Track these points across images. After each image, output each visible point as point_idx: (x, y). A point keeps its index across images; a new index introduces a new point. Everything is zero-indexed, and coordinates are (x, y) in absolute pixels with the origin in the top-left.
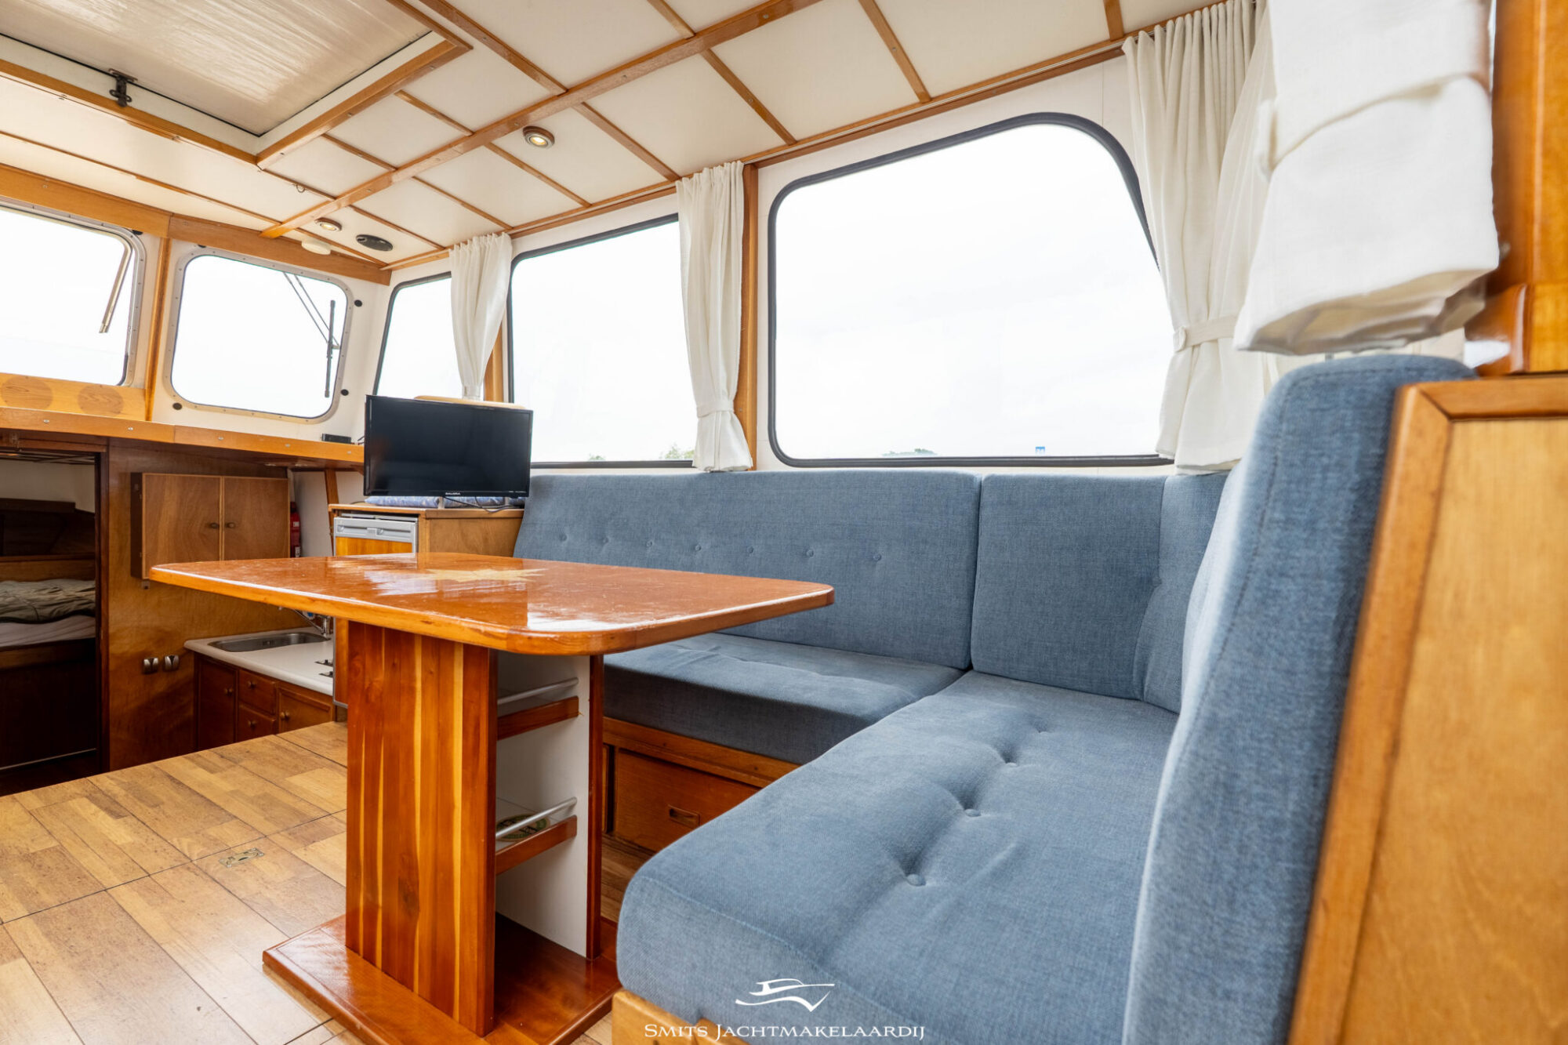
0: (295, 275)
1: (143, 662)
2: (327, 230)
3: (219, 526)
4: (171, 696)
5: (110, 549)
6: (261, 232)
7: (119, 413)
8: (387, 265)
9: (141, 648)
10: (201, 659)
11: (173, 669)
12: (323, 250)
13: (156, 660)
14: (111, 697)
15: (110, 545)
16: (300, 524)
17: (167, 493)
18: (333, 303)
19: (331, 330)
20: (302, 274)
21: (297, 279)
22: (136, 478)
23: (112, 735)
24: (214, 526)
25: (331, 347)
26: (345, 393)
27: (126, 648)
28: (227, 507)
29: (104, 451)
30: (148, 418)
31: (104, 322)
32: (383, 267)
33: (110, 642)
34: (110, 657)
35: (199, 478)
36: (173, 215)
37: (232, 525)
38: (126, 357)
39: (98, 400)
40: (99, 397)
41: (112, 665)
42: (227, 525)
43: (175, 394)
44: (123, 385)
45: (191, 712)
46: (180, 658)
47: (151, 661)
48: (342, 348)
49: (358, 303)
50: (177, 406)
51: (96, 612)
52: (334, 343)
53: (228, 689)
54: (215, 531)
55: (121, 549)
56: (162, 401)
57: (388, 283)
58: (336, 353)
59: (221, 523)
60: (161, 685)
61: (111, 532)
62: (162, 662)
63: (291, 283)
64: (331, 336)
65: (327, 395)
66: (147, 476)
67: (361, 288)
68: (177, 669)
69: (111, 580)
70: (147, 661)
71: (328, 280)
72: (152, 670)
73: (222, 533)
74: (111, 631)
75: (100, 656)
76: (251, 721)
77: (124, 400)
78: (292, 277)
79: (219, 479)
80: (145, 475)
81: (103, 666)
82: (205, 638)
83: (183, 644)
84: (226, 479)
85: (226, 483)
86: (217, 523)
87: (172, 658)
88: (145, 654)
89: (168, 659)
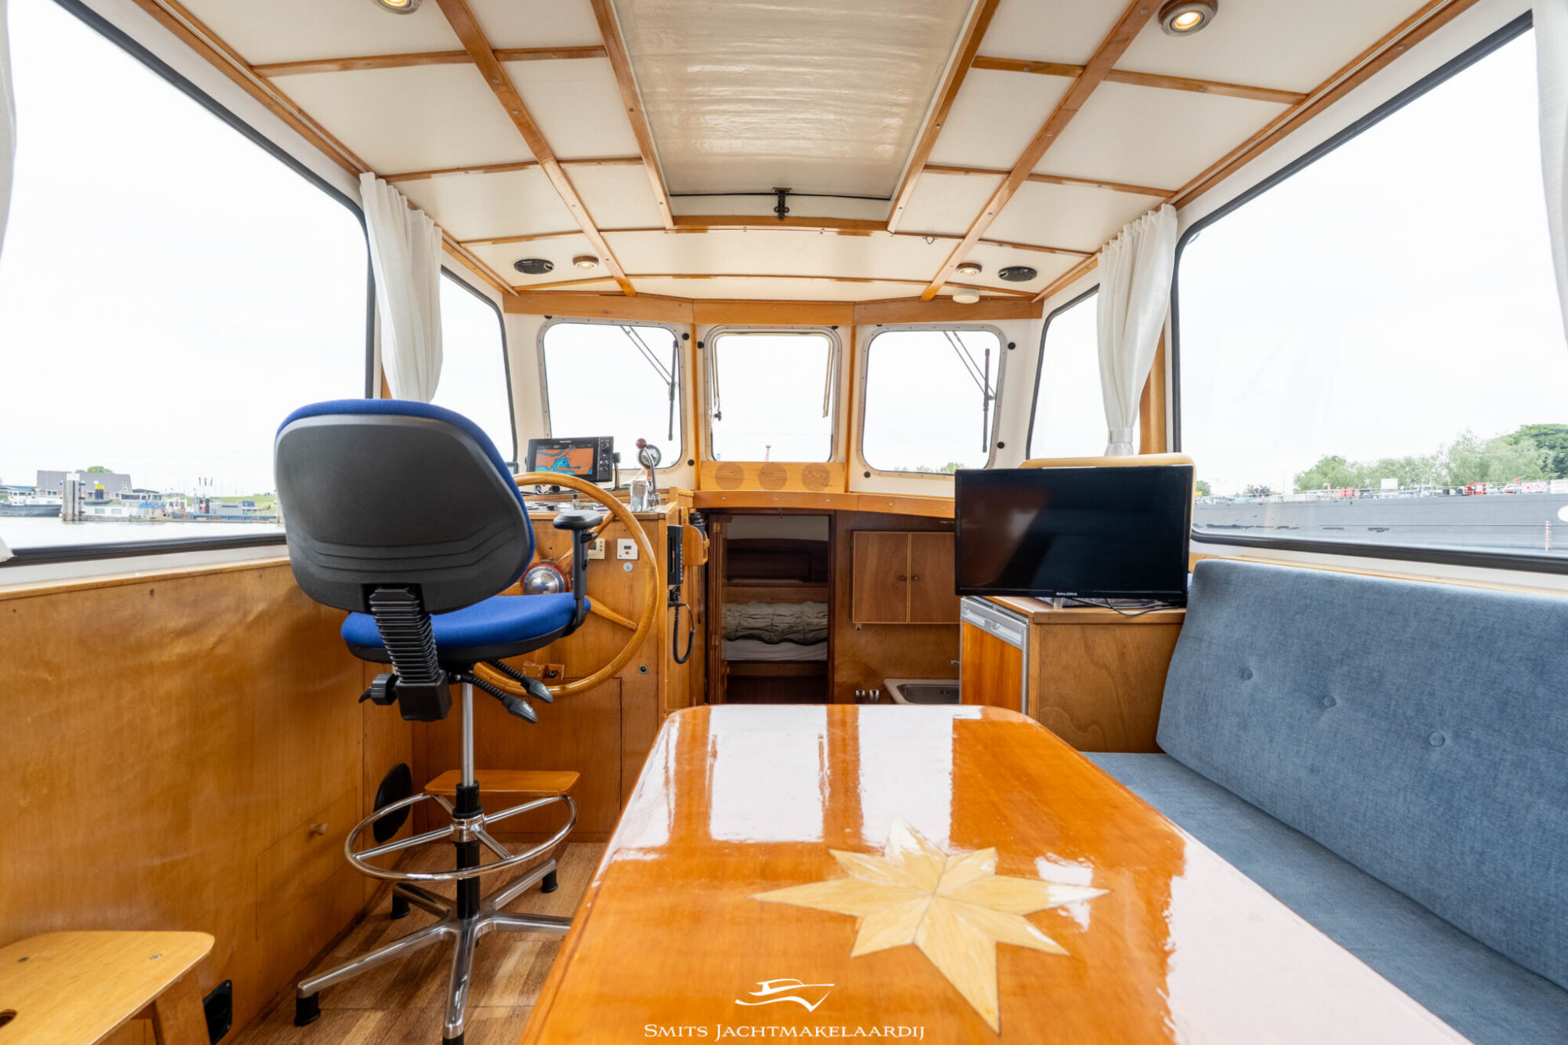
0: (954, 331)
1: (855, 693)
2: (969, 276)
3: (906, 578)
5: (836, 594)
6: (920, 297)
7: (827, 486)
8: (1037, 295)
9: (855, 680)
12: (971, 298)
13: (864, 693)
15: (836, 591)
17: (869, 548)
18: (987, 352)
19: (986, 379)
20: (959, 328)
21: (955, 335)
24: (902, 577)
25: (987, 398)
26: (1001, 445)
27: (844, 680)
28: (913, 561)
30: (846, 490)
31: (824, 408)
32: (1034, 298)
33: (835, 672)
34: (835, 684)
35: (892, 535)
36: (855, 303)
37: (916, 578)
38: (832, 436)
39: (814, 476)
40: (814, 473)
41: (836, 692)
42: (913, 578)
43: (866, 464)
44: (831, 461)
46: (880, 693)
47: (861, 692)
48: (998, 397)
49: (1012, 346)
50: (867, 475)
52: (990, 393)
54: (904, 583)
55: (843, 595)
56: (856, 470)
57: (1040, 316)
58: (992, 403)
59: (909, 576)
61: (837, 580)
62: (868, 694)
63: (950, 340)
64: (987, 386)
65: (985, 450)
67: (1014, 328)
69: (836, 620)
70: (857, 693)
71: (982, 328)
72: (861, 701)
73: (909, 584)
74: (836, 663)
75: (829, 682)
77: (831, 474)
78: (950, 334)
79: (908, 534)
80: (855, 533)
81: (830, 692)
82: (898, 678)
83: (883, 681)
84: (912, 534)
85: (912, 539)
86: (905, 575)
87: (874, 692)
88: (857, 686)
89: (871, 692)
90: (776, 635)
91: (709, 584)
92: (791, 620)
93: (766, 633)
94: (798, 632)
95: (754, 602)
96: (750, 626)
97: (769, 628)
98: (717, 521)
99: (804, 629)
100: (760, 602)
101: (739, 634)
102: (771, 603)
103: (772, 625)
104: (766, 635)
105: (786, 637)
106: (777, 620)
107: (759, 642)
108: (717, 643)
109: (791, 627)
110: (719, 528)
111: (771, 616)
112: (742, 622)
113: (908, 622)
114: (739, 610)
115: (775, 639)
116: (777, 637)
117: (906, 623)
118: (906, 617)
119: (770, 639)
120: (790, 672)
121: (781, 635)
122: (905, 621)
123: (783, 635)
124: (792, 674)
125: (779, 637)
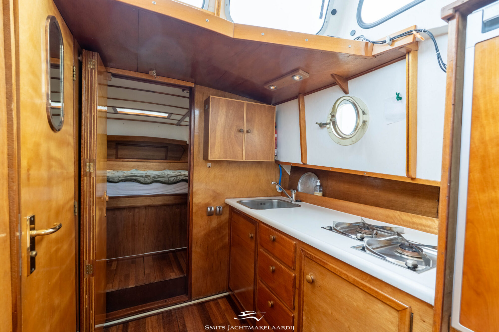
1: (207, 209)
3: (243, 131)
4: (219, 229)
5: (195, 143)
9: (207, 201)
10: (233, 210)
11: (219, 214)
13: (213, 209)
14: (193, 227)
15: (195, 141)
17: (220, 108)
23: (193, 249)
24: (241, 131)
26: (334, 12)
27: (200, 201)
28: (247, 121)
29: (194, 86)
33: (194, 196)
34: (193, 205)
35: (235, 102)
37: (249, 131)
41: (194, 210)
42: (247, 131)
43: (231, 20)
45: (227, 240)
46: (223, 208)
47: (211, 209)
51: (188, 181)
53: (251, 234)
54: (241, 134)
55: (199, 144)
59: (245, 130)
60: (214, 223)
62: (215, 209)
65: (321, 15)
66: (212, 97)
68: (221, 214)
69: (195, 161)
70: (209, 209)
72: (210, 214)
73: (245, 136)
74: (194, 190)
75: (189, 203)
76: (272, 266)
79: (244, 102)
81: (190, 209)
82: (233, 198)
83: (224, 200)
84: (247, 103)
85: (247, 106)
86: (242, 128)
87: (220, 208)
88: (207, 205)
89: (218, 209)
91: (83, 114)
92: (158, 174)
93: (142, 178)
98: (92, 58)
101: (120, 179)
104: (141, 179)
108: (92, 170)
111: (145, 173)
115: (149, 181)
116: (150, 180)
117: (243, 160)
118: (242, 156)
119: (144, 181)
120: (159, 201)
121: (152, 178)
122: (242, 159)
123: (153, 179)
124: (160, 203)
125: (151, 180)
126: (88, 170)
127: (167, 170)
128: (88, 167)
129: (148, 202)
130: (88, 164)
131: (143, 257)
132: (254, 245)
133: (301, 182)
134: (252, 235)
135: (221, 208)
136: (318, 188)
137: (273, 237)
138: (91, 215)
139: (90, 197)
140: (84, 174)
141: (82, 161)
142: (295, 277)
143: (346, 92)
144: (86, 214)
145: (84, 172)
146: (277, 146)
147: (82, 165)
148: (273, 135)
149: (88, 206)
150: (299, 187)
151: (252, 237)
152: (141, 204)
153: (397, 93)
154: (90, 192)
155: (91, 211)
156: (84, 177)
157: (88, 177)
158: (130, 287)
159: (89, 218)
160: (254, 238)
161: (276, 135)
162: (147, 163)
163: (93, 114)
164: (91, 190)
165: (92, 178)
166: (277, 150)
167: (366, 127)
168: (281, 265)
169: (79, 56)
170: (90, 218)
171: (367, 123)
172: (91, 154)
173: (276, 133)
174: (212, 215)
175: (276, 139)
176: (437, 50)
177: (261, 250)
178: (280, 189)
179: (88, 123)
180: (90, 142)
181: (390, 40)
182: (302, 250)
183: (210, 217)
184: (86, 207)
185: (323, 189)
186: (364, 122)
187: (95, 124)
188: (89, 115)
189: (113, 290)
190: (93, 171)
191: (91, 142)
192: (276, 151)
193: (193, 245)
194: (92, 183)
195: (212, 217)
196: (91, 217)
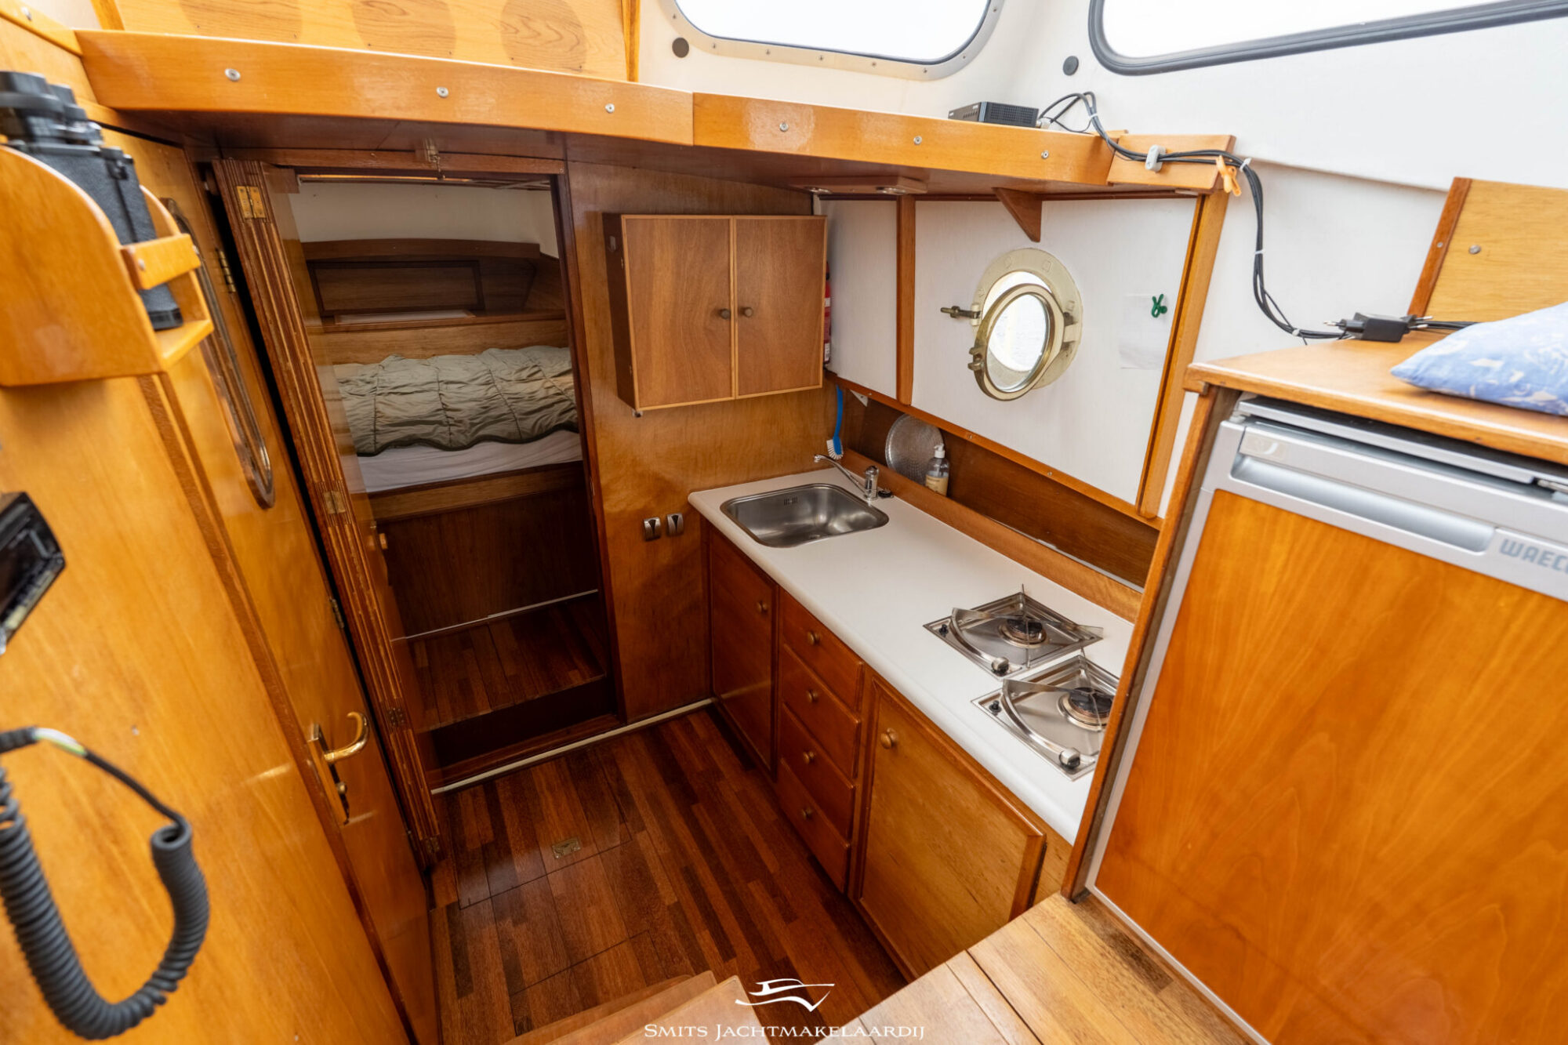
1: (643, 524)
3: (729, 313)
4: (677, 569)
5: (589, 353)
9: (639, 504)
10: (708, 527)
11: (678, 533)
13: (658, 522)
14: (612, 572)
15: (588, 348)
16: (831, 302)
17: (657, 252)
22: (611, 223)
23: (619, 620)
24: (721, 313)
27: (622, 506)
28: (740, 277)
29: (562, 171)
33: (604, 498)
34: (606, 519)
35: (700, 221)
37: (748, 312)
40: (541, 27)
41: (609, 529)
42: (742, 311)
43: (675, 13)
46: (685, 517)
47: (653, 523)
50: (681, 46)
51: (578, 424)
53: (761, 604)
54: (725, 322)
56: (653, 33)
59: (734, 308)
60: (665, 554)
61: (587, 324)
62: (665, 523)
66: (627, 220)
68: (682, 533)
69: (595, 404)
70: (647, 524)
72: (653, 535)
73: (735, 325)
75: (595, 517)
76: (811, 692)
77: (585, 32)
79: (729, 220)
80: (624, 218)
81: (599, 532)
82: (711, 488)
83: (687, 497)
84: (738, 221)
85: (738, 230)
86: (727, 308)
87: (675, 518)
88: (644, 513)
89: (670, 519)
90: (463, 433)
91: (274, 368)
92: (477, 391)
93: (441, 429)
94: (498, 419)
95: (391, 358)
96: (403, 415)
97: (441, 417)
98: (247, 184)
99: (511, 412)
100: (404, 357)
102: (425, 357)
103: (445, 409)
104: (440, 433)
105: (481, 433)
106: (452, 394)
107: (433, 450)
108: (341, 509)
109: (486, 409)
110: (259, 206)
111: (435, 386)
112: (381, 407)
113: (736, 395)
114: (368, 378)
115: (463, 440)
116: (466, 436)
117: (733, 398)
118: (731, 388)
119: (450, 441)
120: (502, 491)
121: (470, 428)
122: (731, 396)
123: (474, 429)
124: (507, 495)
125: (468, 435)
126: (332, 511)
127: (493, 351)
128: (329, 504)
129: (471, 497)
130: (326, 495)
131: (486, 625)
132: (768, 628)
133: (894, 438)
134: (764, 606)
135: (680, 516)
136: (937, 466)
137: (813, 639)
138: (370, 609)
139: (355, 572)
140: (325, 522)
141: (312, 493)
142: (860, 725)
143: (1035, 237)
144: (357, 610)
145: (323, 515)
146: (830, 334)
147: (314, 501)
148: (820, 302)
149: (355, 593)
150: (890, 454)
151: (764, 612)
152: (456, 504)
153: (1154, 299)
154: (351, 560)
155: (368, 602)
156: (327, 528)
157: (337, 527)
158: (481, 714)
159: (365, 617)
160: (770, 612)
161: (826, 302)
162: (427, 330)
163: (302, 361)
164: (353, 554)
165: (346, 526)
166: (831, 347)
167: (1071, 356)
168: (831, 694)
169: (204, 179)
170: (369, 617)
171: (1074, 347)
172: (328, 468)
173: (828, 295)
174: (658, 537)
175: (828, 314)
176: (1259, 246)
177: (786, 646)
178: (838, 451)
179: (295, 388)
180: (317, 441)
181: (1159, 159)
182: (877, 686)
183: (651, 543)
184: (353, 596)
185: (951, 465)
186: (1066, 346)
187: (314, 389)
188: (290, 364)
189: (444, 724)
190: (344, 511)
191: (319, 439)
192: (826, 350)
193: (616, 612)
194: (350, 539)
195: (658, 542)
196: (371, 614)
